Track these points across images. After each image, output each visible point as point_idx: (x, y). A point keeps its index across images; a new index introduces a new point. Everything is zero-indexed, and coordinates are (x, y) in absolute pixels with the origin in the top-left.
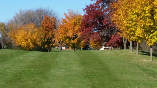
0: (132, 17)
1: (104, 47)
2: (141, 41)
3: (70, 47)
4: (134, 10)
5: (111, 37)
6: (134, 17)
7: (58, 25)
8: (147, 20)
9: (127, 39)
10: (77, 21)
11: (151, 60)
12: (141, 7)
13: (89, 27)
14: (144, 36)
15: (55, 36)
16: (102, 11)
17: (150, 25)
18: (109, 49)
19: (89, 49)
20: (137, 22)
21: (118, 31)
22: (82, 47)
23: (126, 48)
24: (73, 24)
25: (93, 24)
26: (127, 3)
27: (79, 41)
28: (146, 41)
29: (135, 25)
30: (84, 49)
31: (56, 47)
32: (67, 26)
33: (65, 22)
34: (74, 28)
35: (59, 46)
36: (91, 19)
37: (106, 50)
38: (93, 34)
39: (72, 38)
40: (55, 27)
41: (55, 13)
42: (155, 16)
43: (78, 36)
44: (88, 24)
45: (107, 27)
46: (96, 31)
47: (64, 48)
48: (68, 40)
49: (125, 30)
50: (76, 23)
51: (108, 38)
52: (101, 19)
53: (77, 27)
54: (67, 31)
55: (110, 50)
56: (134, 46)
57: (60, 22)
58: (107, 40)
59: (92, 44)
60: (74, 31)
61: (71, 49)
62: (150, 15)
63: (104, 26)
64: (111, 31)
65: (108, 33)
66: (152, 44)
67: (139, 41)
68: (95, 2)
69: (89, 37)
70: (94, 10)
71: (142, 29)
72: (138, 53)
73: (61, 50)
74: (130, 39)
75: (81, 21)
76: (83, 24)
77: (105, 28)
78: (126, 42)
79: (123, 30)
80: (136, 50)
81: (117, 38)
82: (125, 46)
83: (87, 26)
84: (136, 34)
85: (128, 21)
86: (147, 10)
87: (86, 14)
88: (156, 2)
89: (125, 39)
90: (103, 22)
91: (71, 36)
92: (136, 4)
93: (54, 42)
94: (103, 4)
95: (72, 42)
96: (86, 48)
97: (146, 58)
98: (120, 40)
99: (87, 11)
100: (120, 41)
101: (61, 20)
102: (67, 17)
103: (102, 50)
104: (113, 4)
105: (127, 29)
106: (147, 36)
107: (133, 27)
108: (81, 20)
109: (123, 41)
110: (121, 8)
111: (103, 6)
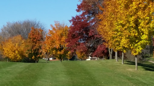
0: (117, 28)
1: (90, 58)
2: (126, 51)
3: (57, 58)
4: (119, 20)
5: (97, 47)
6: (119, 28)
7: (45, 37)
8: (131, 30)
9: (113, 50)
10: (64, 32)
11: (136, 69)
12: (125, 18)
13: (75, 38)
14: (129, 45)
15: (42, 47)
16: (88, 22)
17: (135, 36)
18: (95, 59)
19: (76, 60)
20: (122, 32)
21: (104, 41)
22: (69, 58)
23: (111, 58)
24: (60, 35)
25: (79, 36)
26: (112, 14)
27: (66, 52)
28: (131, 51)
29: (120, 35)
30: (71, 60)
31: (43, 58)
32: (54, 37)
33: (51, 33)
34: (61, 40)
35: (46, 57)
36: (77, 30)
37: (92, 60)
38: (79, 44)
39: (58, 49)
40: (42, 39)
41: (42, 25)
42: (140, 26)
43: (65, 47)
44: (74, 35)
45: (92, 38)
46: (82, 42)
47: (51, 59)
48: (55, 51)
49: (111, 40)
50: (63, 34)
51: (94, 49)
52: (87, 30)
53: (64, 38)
54: (53, 42)
55: (96, 61)
56: (119, 56)
57: (47, 34)
58: (93, 50)
59: (78, 55)
60: (61, 43)
61: (58, 60)
62: (135, 25)
63: (90, 37)
64: (97, 42)
65: (94, 44)
66: (137, 53)
67: (124, 51)
68: (81, 14)
69: (75, 48)
70: (80, 21)
71: (127, 39)
72: (123, 62)
73: (48, 61)
74: (115, 50)
75: (67, 33)
76: (69, 35)
77: (91, 38)
78: (111, 52)
79: (109, 41)
80: (121, 59)
81: (102, 49)
82: (111, 56)
83: (74, 37)
84: (122, 44)
85: (113, 31)
86: (131, 20)
87: (73, 26)
88: (140, 13)
89: (111, 50)
90: (88, 33)
91: (57, 47)
92: (121, 15)
93: (41, 53)
94: (89, 15)
95: (59, 53)
96: (73, 58)
97: (132, 68)
98: (106, 50)
99: (73, 23)
100: (105, 52)
101: (48, 32)
102: (54, 29)
103: (88, 61)
104: (98, 15)
105: (112, 39)
106: (132, 46)
107: (118, 37)
108: (67, 31)
109: (109, 51)
110: (106, 19)
111: (89, 17)
